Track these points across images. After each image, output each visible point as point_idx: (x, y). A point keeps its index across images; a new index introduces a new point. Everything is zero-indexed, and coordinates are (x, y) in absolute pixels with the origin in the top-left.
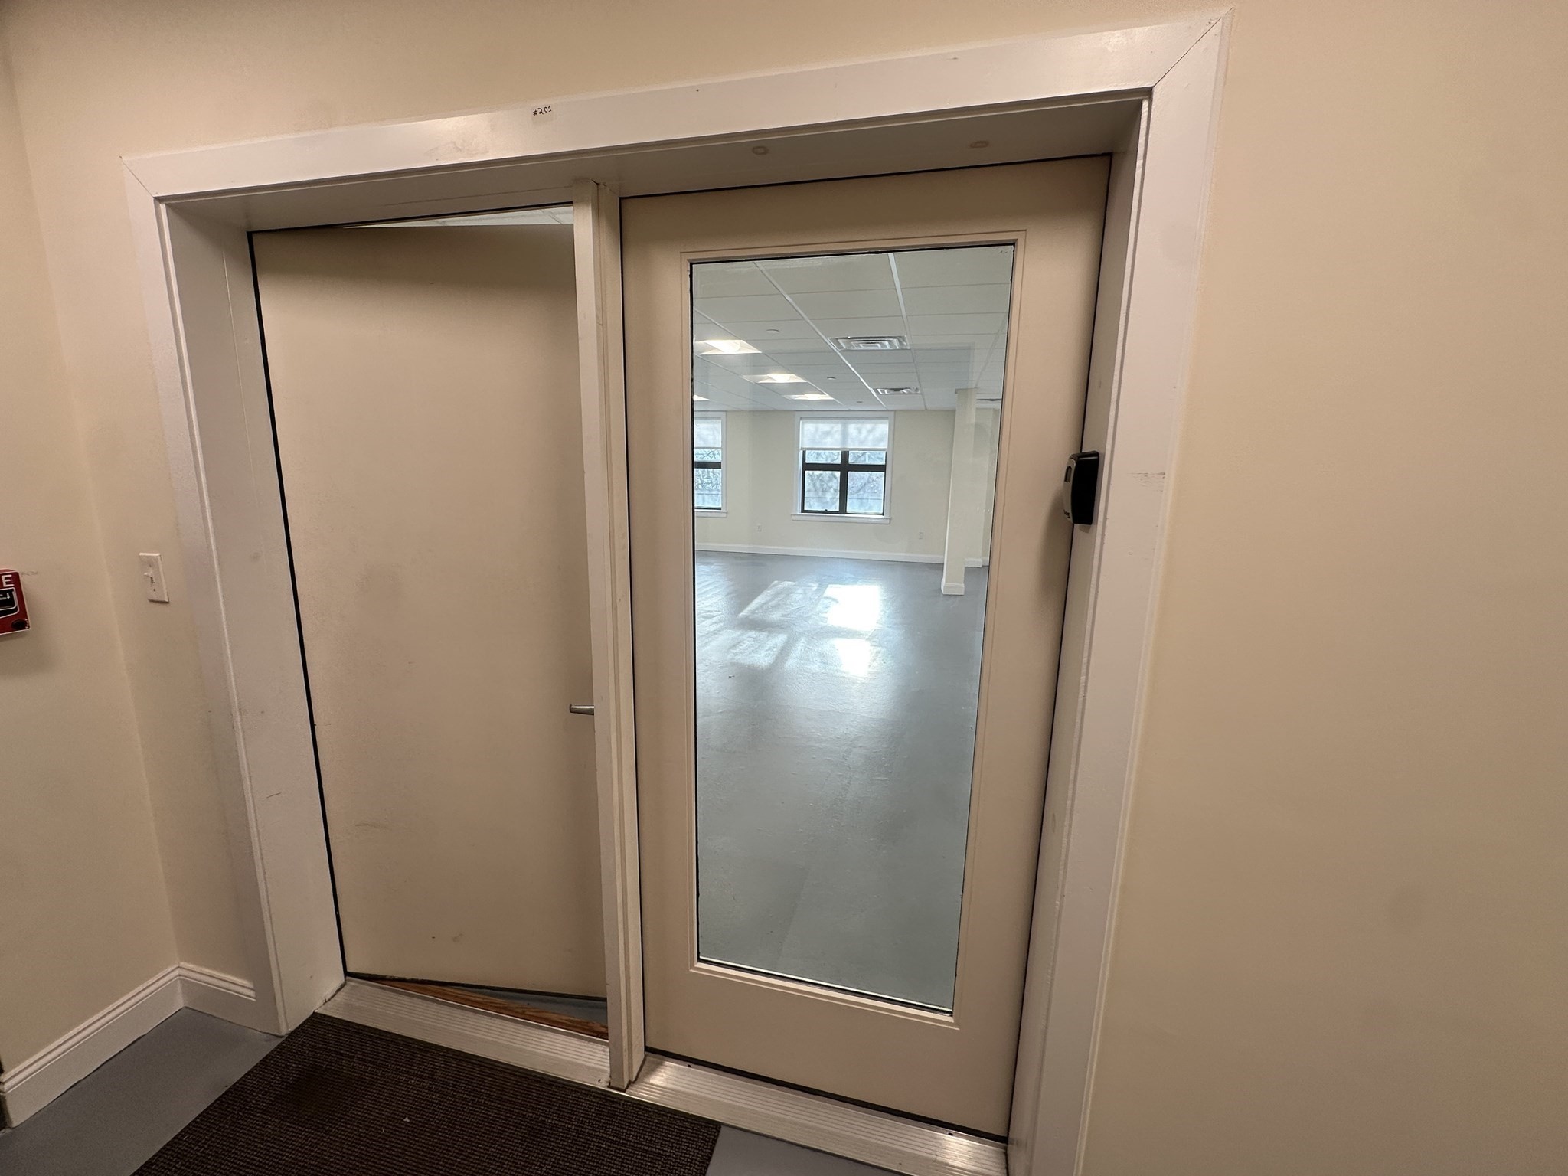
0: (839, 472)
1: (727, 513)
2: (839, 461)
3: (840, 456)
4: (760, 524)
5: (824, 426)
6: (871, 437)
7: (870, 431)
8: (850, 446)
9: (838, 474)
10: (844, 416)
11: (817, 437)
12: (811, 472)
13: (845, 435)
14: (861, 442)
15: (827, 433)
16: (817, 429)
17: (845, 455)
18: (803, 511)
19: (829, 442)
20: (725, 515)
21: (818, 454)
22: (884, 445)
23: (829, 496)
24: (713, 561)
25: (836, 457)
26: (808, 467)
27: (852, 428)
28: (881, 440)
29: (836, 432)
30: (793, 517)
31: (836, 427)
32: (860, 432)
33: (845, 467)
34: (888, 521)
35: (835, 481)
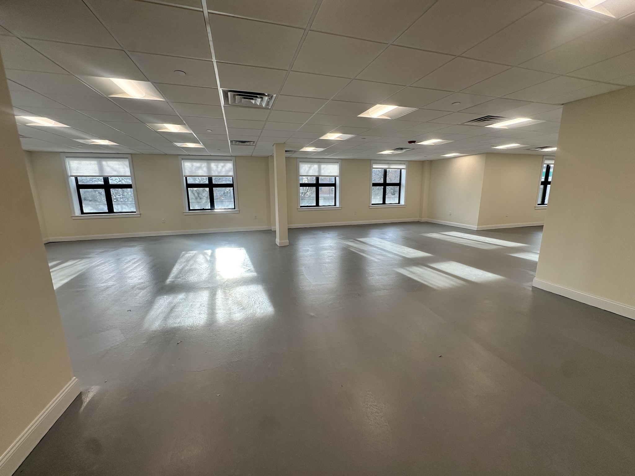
0: (208, 188)
1: (140, 214)
2: (207, 182)
3: (208, 180)
4: (164, 219)
5: (197, 164)
6: (224, 170)
7: (223, 167)
8: (213, 173)
9: (207, 189)
10: (208, 159)
11: (193, 169)
12: (191, 189)
13: (209, 168)
14: (219, 172)
15: (199, 168)
16: (192, 165)
17: (210, 179)
18: (190, 210)
19: (200, 172)
20: (139, 216)
21: (194, 178)
22: (231, 173)
23: (204, 201)
24: (136, 244)
25: (205, 180)
26: (189, 186)
27: (213, 165)
28: (229, 171)
29: (204, 167)
30: (185, 214)
31: (204, 165)
32: (217, 167)
33: (211, 185)
34: (238, 212)
35: (206, 192)
